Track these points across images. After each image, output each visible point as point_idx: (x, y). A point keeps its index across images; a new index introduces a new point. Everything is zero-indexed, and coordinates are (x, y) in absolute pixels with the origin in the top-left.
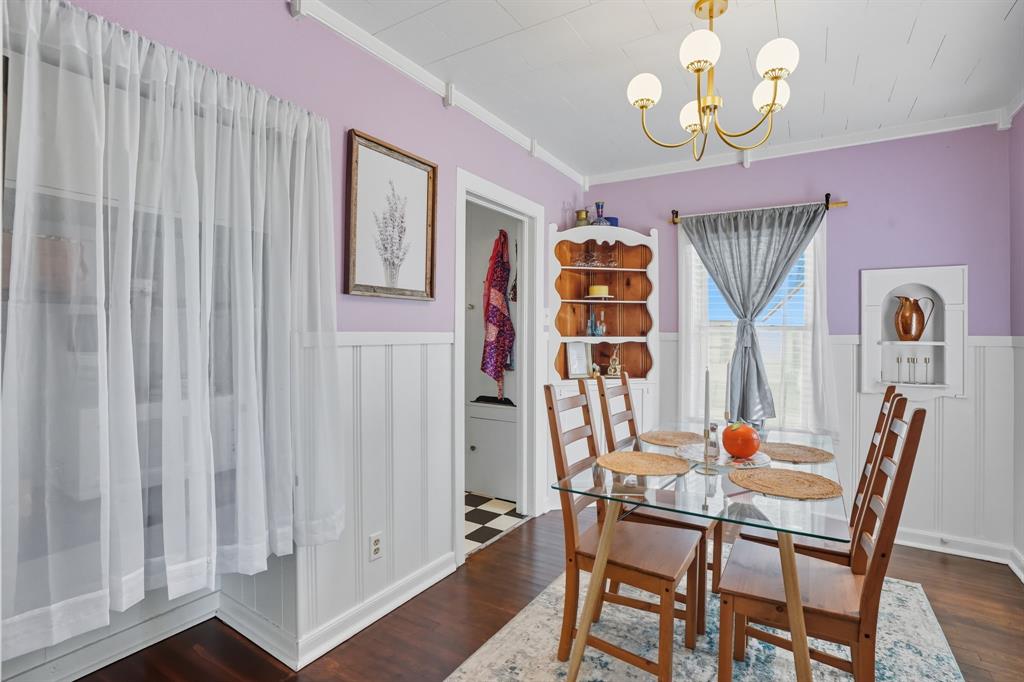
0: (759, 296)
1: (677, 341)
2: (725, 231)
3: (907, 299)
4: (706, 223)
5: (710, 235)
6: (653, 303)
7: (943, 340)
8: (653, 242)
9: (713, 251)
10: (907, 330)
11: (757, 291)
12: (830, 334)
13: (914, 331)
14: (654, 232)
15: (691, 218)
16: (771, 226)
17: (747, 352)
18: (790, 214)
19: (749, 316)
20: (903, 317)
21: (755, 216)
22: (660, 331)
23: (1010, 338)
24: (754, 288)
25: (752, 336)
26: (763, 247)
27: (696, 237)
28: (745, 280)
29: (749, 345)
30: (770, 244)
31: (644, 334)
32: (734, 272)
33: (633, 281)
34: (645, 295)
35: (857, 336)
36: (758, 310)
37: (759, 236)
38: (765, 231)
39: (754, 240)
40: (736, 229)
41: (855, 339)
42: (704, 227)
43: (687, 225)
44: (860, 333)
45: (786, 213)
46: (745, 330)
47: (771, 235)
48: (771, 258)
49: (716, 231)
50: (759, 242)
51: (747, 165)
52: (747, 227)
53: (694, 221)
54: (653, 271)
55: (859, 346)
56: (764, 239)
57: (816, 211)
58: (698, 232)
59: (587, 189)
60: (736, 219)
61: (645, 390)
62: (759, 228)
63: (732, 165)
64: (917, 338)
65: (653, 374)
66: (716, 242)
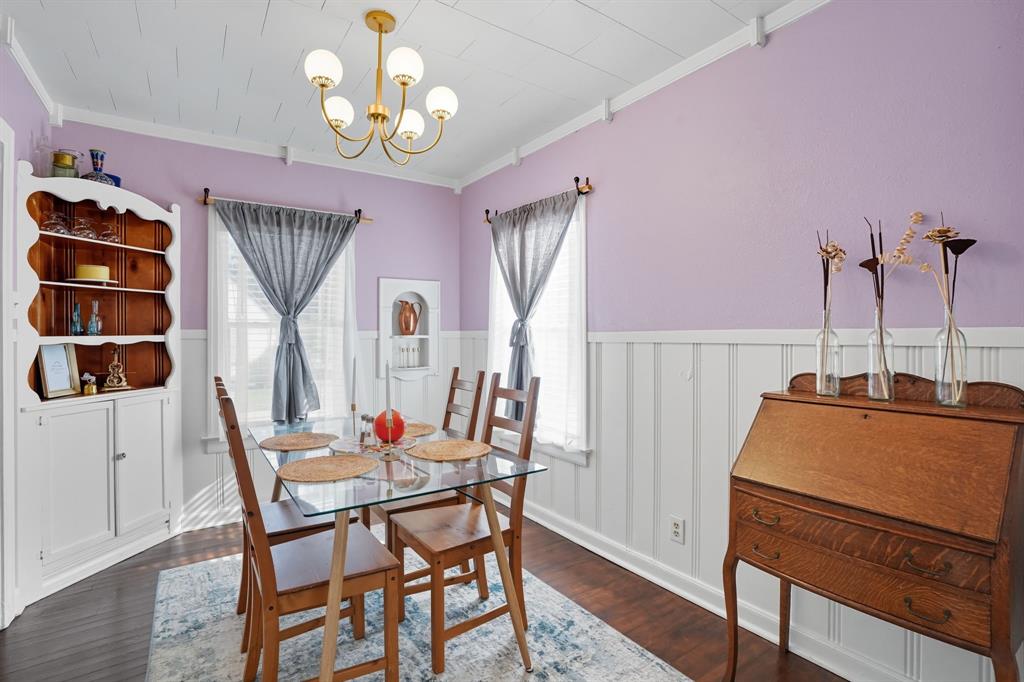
0: (301, 294)
1: (206, 340)
2: (266, 224)
3: (407, 303)
4: (246, 211)
5: (249, 225)
6: (173, 294)
7: (427, 334)
8: (174, 219)
9: (254, 243)
10: (408, 328)
11: (299, 289)
12: (359, 329)
13: (411, 329)
14: (175, 208)
15: (229, 203)
16: (312, 228)
17: (291, 349)
18: (329, 220)
19: (292, 313)
20: (406, 317)
21: (297, 215)
22: (182, 328)
23: (459, 332)
24: (297, 286)
25: (296, 332)
26: (304, 247)
27: (233, 225)
28: (288, 276)
29: (294, 342)
30: (311, 243)
31: (161, 331)
32: (276, 267)
33: (141, 265)
34: (163, 284)
35: (376, 332)
36: (299, 307)
37: (300, 235)
38: (306, 232)
39: (296, 239)
40: (279, 224)
41: (374, 334)
42: (243, 216)
43: (223, 209)
44: (378, 329)
45: (325, 219)
46: (288, 327)
47: (312, 236)
48: (313, 259)
49: (257, 221)
50: (300, 241)
51: (290, 162)
52: (290, 223)
53: (231, 206)
54: (174, 255)
55: (378, 340)
56: (306, 239)
57: (349, 222)
58: (236, 219)
59: (60, 123)
60: (278, 213)
61: (165, 402)
62: (301, 227)
63: (273, 158)
64: (413, 334)
65: (173, 381)
66: (257, 234)
